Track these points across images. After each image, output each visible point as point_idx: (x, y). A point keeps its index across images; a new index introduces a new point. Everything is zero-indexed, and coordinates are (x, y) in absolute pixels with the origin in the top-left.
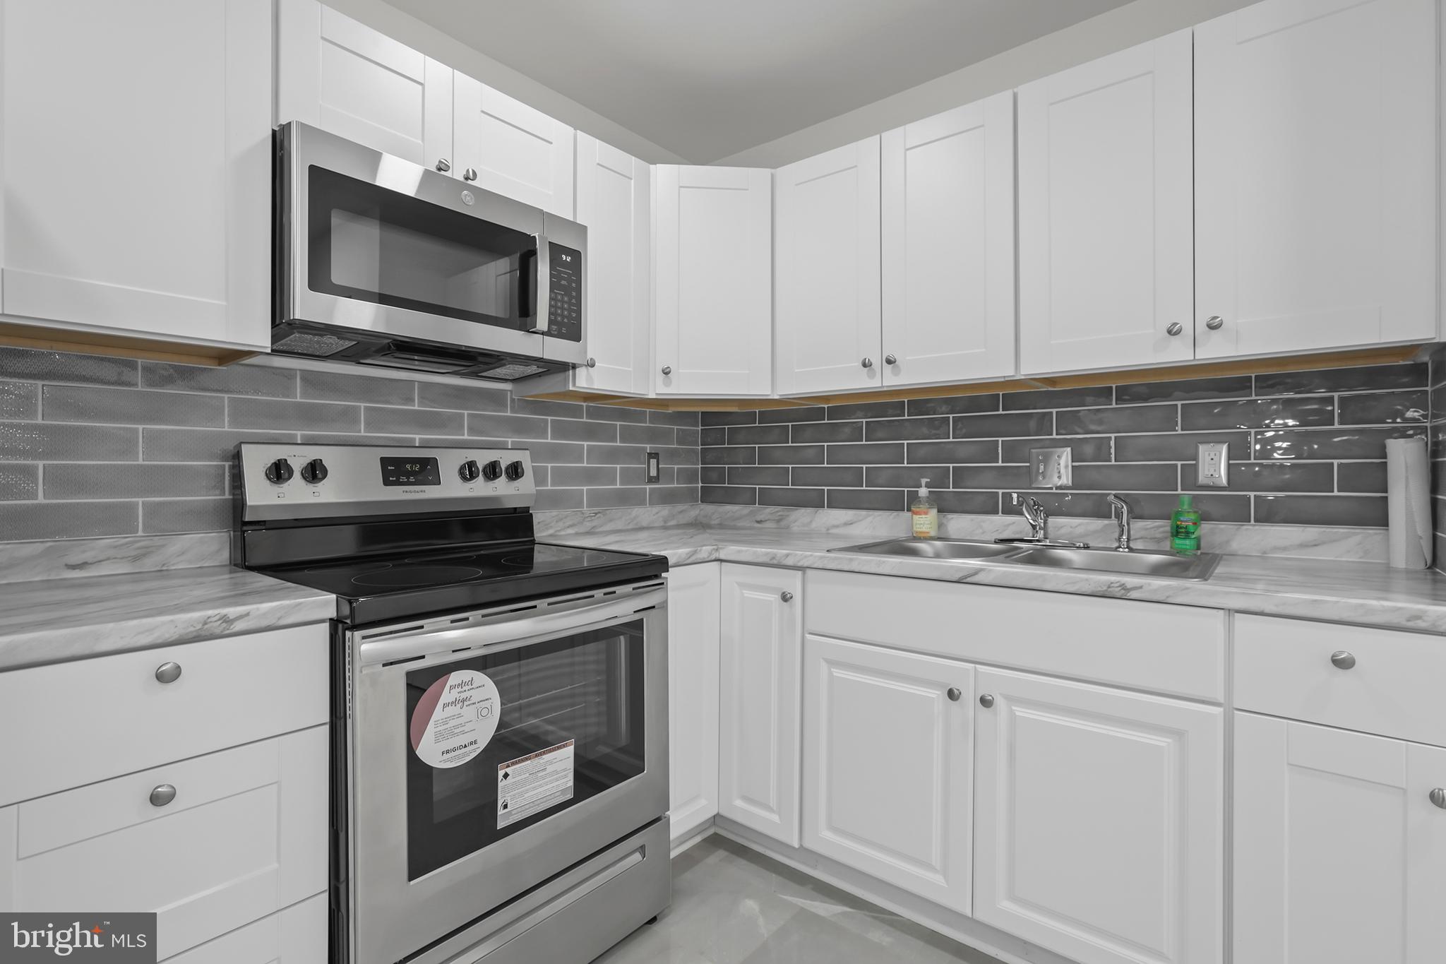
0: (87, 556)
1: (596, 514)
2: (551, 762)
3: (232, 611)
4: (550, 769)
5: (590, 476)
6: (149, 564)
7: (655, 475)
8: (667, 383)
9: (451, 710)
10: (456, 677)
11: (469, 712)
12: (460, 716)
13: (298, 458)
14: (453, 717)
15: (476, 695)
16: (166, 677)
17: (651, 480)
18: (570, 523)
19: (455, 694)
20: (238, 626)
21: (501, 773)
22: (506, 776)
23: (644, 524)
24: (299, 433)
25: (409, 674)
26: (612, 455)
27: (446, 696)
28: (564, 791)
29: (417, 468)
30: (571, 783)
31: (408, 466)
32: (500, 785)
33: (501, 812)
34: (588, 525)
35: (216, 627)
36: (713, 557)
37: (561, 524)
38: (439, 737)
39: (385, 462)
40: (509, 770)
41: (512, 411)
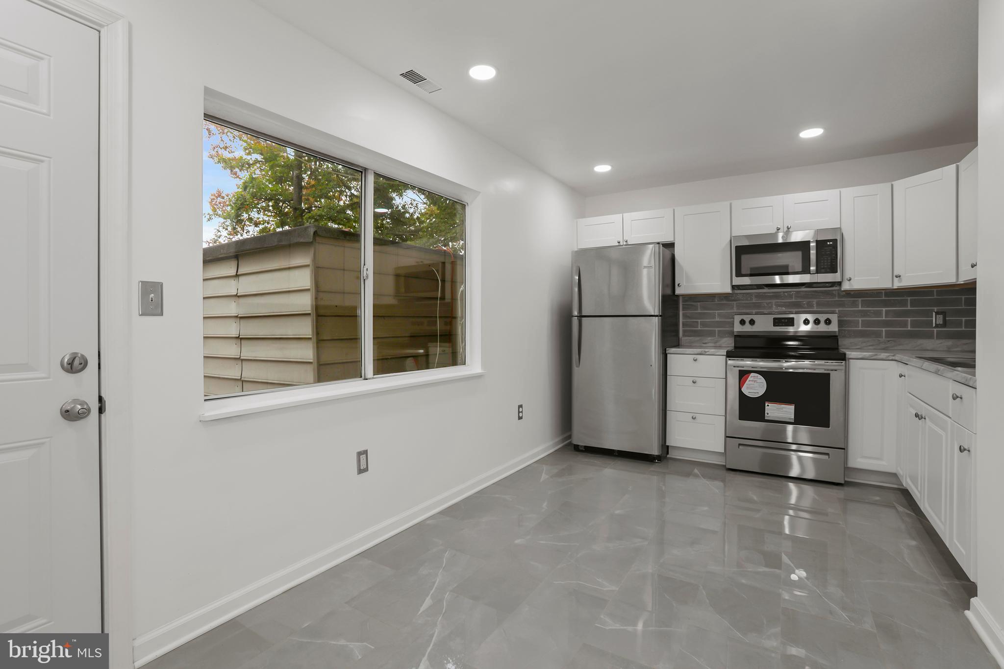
0: (706, 341)
1: (889, 341)
2: (785, 408)
3: (706, 350)
4: (784, 410)
5: (886, 324)
6: (718, 344)
7: (941, 323)
8: (900, 281)
9: (751, 382)
10: (752, 374)
11: (756, 384)
12: (753, 385)
13: (747, 318)
14: (751, 384)
15: (759, 381)
16: (695, 360)
17: (937, 326)
18: (871, 344)
19: (752, 379)
20: (707, 353)
21: (766, 404)
22: (768, 405)
23: (929, 348)
24: (754, 311)
25: (740, 371)
26: (906, 314)
27: (749, 378)
28: (790, 419)
29: (787, 321)
30: (793, 417)
31: (783, 320)
32: (766, 407)
33: (766, 415)
34: (883, 346)
35: (704, 353)
36: (891, 358)
37: (864, 344)
38: (748, 388)
39: (775, 319)
40: (769, 404)
41: (838, 298)
